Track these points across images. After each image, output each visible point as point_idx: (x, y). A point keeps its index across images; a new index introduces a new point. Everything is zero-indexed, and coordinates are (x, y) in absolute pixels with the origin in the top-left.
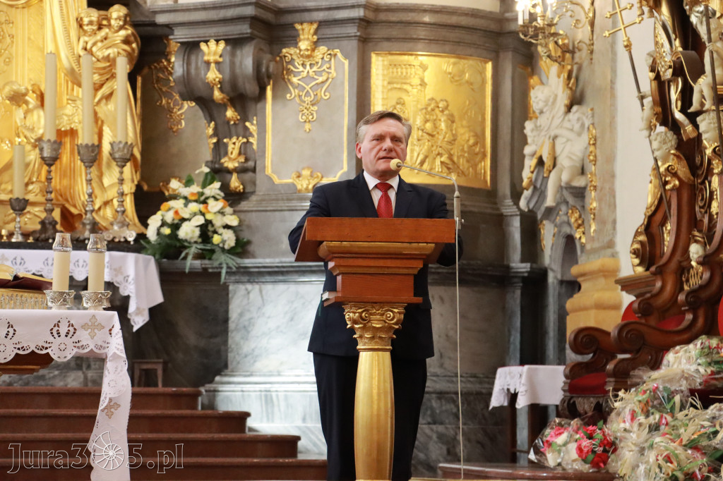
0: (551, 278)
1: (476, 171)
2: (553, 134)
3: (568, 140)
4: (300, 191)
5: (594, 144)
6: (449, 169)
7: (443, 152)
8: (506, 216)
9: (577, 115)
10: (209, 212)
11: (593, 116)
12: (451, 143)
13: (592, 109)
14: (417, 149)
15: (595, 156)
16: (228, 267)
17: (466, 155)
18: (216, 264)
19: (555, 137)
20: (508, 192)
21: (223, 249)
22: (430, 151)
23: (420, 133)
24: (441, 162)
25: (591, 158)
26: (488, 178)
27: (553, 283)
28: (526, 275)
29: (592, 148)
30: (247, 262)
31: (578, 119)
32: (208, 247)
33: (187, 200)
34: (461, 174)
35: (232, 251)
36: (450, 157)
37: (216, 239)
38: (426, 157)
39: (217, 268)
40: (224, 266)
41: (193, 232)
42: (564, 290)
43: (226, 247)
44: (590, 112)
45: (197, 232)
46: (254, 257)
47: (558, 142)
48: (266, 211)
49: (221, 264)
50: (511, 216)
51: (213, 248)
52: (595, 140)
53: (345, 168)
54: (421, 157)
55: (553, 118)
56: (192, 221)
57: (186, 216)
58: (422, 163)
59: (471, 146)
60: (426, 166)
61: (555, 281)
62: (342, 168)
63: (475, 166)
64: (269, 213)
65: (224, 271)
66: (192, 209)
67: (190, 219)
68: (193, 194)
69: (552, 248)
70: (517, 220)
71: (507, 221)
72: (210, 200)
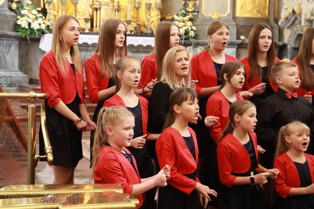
0: (289, 47)
1: (265, 13)
3: (306, 4)
4: (214, 19)
6: (258, 12)
7: (257, 7)
8: (274, 27)
10: (187, 25)
12: (259, 4)
14: (250, 6)
16: (194, 43)
17: (263, 8)
18: (191, 42)
19: (301, 3)
20: (273, 19)
21: (191, 37)
22: (254, 7)
24: (257, 10)
26: (267, 15)
27: (290, 48)
28: (281, 46)
30: (199, 41)
32: (187, 36)
33: (180, 22)
34: (262, 14)
35: (194, 38)
36: (259, 8)
37: (190, 34)
39: (190, 43)
40: (193, 42)
41: (183, 31)
42: (293, 50)
43: (192, 36)
45: (184, 32)
46: (200, 39)
47: (302, 5)
48: (204, 25)
49: (192, 42)
50: (276, 27)
51: (189, 37)
53: (229, 12)
56: (183, 28)
57: (181, 27)
59: (264, 5)
60: (252, 12)
61: (291, 48)
63: (265, 11)
64: (204, 26)
65: (193, 44)
66: (181, 24)
67: (182, 28)
68: (181, 19)
69: (289, 37)
70: (277, 29)
71: (274, 29)
72: (185, 21)
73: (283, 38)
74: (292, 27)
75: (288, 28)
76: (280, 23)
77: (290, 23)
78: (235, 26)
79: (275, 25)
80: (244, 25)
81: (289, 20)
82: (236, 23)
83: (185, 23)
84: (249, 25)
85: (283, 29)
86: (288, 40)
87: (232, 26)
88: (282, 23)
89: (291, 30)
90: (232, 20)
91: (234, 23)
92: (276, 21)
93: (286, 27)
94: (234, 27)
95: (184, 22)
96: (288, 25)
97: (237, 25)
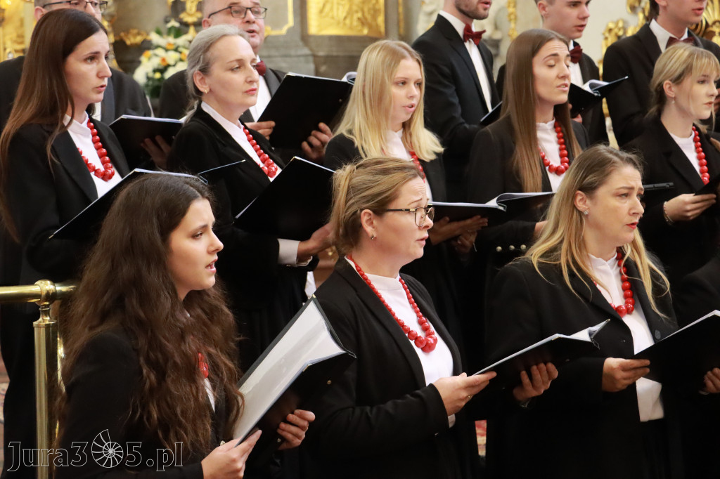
1: (377, 23)
6: (362, 23)
7: (359, 10)
14: (341, 7)
17: (371, 12)
22: (350, 9)
24: (358, 18)
26: (383, 29)
33: (167, 50)
34: (370, 27)
36: (363, 13)
38: (348, 14)
52: (516, 4)
53: (291, 22)
54: (344, 14)
57: (172, 62)
58: (345, 18)
59: (374, 5)
60: (348, 21)
62: (288, 23)
63: (376, 20)
66: (172, 57)
67: (174, 66)
68: (169, 44)
72: (180, 49)
78: (311, 59)
80: (332, 57)
82: (311, 50)
83: (181, 53)
87: (302, 59)
90: (301, 43)
91: (306, 51)
94: (307, 62)
95: (176, 50)
97: (315, 56)
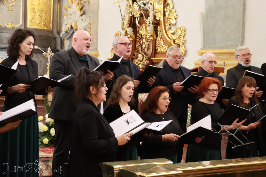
1: (50, 26)
2: (76, 21)
3: (81, 23)
4: (8, 28)
5: (90, 25)
6: (45, 25)
7: (44, 21)
9: (84, 17)
11: (90, 18)
12: (45, 19)
13: (90, 16)
14: (38, 20)
15: (91, 28)
17: (48, 22)
19: (77, 21)
20: (56, 32)
22: (41, 21)
23: (39, 16)
24: (43, 24)
25: (90, 28)
26: (52, 28)
29: (90, 26)
31: (85, 18)
34: (47, 27)
36: (45, 22)
38: (40, 22)
44: (89, 17)
47: (77, 23)
50: (58, 38)
52: (91, 24)
53: (21, 23)
54: (39, 22)
55: (76, 17)
58: (39, 24)
59: (49, 20)
60: (40, 24)
62: (20, 23)
63: (49, 25)
69: (68, 46)
70: (60, 39)
71: (57, 39)
73: (64, 46)
74: (70, 39)
75: (68, 39)
76: (61, 35)
77: (69, 36)
79: (58, 36)
81: (69, 33)
84: (38, 35)
85: (64, 39)
86: (68, 48)
88: (63, 35)
89: (70, 41)
92: (59, 33)
93: (66, 38)
96: (68, 37)
